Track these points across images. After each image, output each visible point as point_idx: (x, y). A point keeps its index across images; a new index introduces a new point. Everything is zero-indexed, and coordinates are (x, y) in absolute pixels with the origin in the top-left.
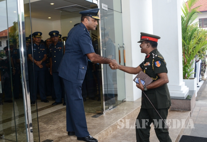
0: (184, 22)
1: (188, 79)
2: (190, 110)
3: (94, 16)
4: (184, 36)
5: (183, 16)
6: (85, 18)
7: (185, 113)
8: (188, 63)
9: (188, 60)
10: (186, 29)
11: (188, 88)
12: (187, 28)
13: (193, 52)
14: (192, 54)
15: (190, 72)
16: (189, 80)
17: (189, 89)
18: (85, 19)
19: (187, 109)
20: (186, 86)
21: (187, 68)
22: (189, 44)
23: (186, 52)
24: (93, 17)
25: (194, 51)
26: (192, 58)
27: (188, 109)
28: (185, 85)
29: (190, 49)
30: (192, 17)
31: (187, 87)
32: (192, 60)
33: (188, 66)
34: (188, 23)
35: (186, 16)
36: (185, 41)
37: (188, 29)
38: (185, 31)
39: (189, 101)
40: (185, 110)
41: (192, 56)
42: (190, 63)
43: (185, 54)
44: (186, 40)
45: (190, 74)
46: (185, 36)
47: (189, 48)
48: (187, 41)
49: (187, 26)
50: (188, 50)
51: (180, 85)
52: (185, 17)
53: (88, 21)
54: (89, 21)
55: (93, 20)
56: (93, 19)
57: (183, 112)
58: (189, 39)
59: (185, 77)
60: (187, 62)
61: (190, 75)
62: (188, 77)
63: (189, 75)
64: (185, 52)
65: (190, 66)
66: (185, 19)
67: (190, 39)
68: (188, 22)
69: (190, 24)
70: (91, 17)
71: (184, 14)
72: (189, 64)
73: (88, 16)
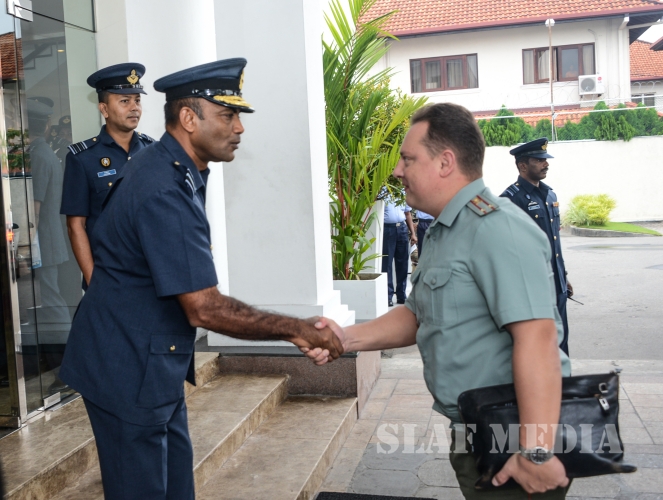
0: (336, 70)
1: (354, 278)
2: (354, 394)
3: (223, 95)
4: (339, 122)
5: (332, 49)
6: (181, 106)
7: (336, 408)
8: (354, 220)
9: (353, 211)
10: (346, 97)
11: (353, 312)
12: (348, 93)
13: (371, 178)
14: (367, 188)
15: (361, 252)
16: (358, 281)
17: (356, 315)
18: (184, 112)
19: (344, 392)
20: (346, 306)
21: (349, 239)
22: (356, 151)
23: (347, 181)
24: (218, 98)
25: (375, 175)
26: (368, 203)
27: (349, 390)
28: (342, 303)
29: (361, 168)
30: (364, 50)
31: (350, 309)
32: (367, 210)
33: (353, 232)
34: (351, 75)
35: (342, 48)
36: (343, 140)
37: (350, 96)
38: (343, 104)
39: (349, 360)
40: (337, 394)
41: (367, 194)
42: (362, 220)
43: (342, 187)
44: (346, 135)
45: (364, 261)
46: (342, 123)
47: (357, 167)
48: (351, 139)
49: (348, 84)
50: (354, 173)
51: (319, 303)
52: (338, 53)
53: (196, 119)
54: (201, 117)
55: (219, 115)
56: (221, 108)
57: (331, 401)
58: (356, 134)
59: (345, 271)
60: (350, 215)
61: (361, 264)
62: (356, 272)
63: (359, 265)
64: (342, 181)
65: (361, 232)
66: (339, 59)
67: (360, 131)
68: (353, 71)
69: (360, 79)
70: (210, 99)
71: (335, 43)
72: (359, 222)
73: (197, 96)
